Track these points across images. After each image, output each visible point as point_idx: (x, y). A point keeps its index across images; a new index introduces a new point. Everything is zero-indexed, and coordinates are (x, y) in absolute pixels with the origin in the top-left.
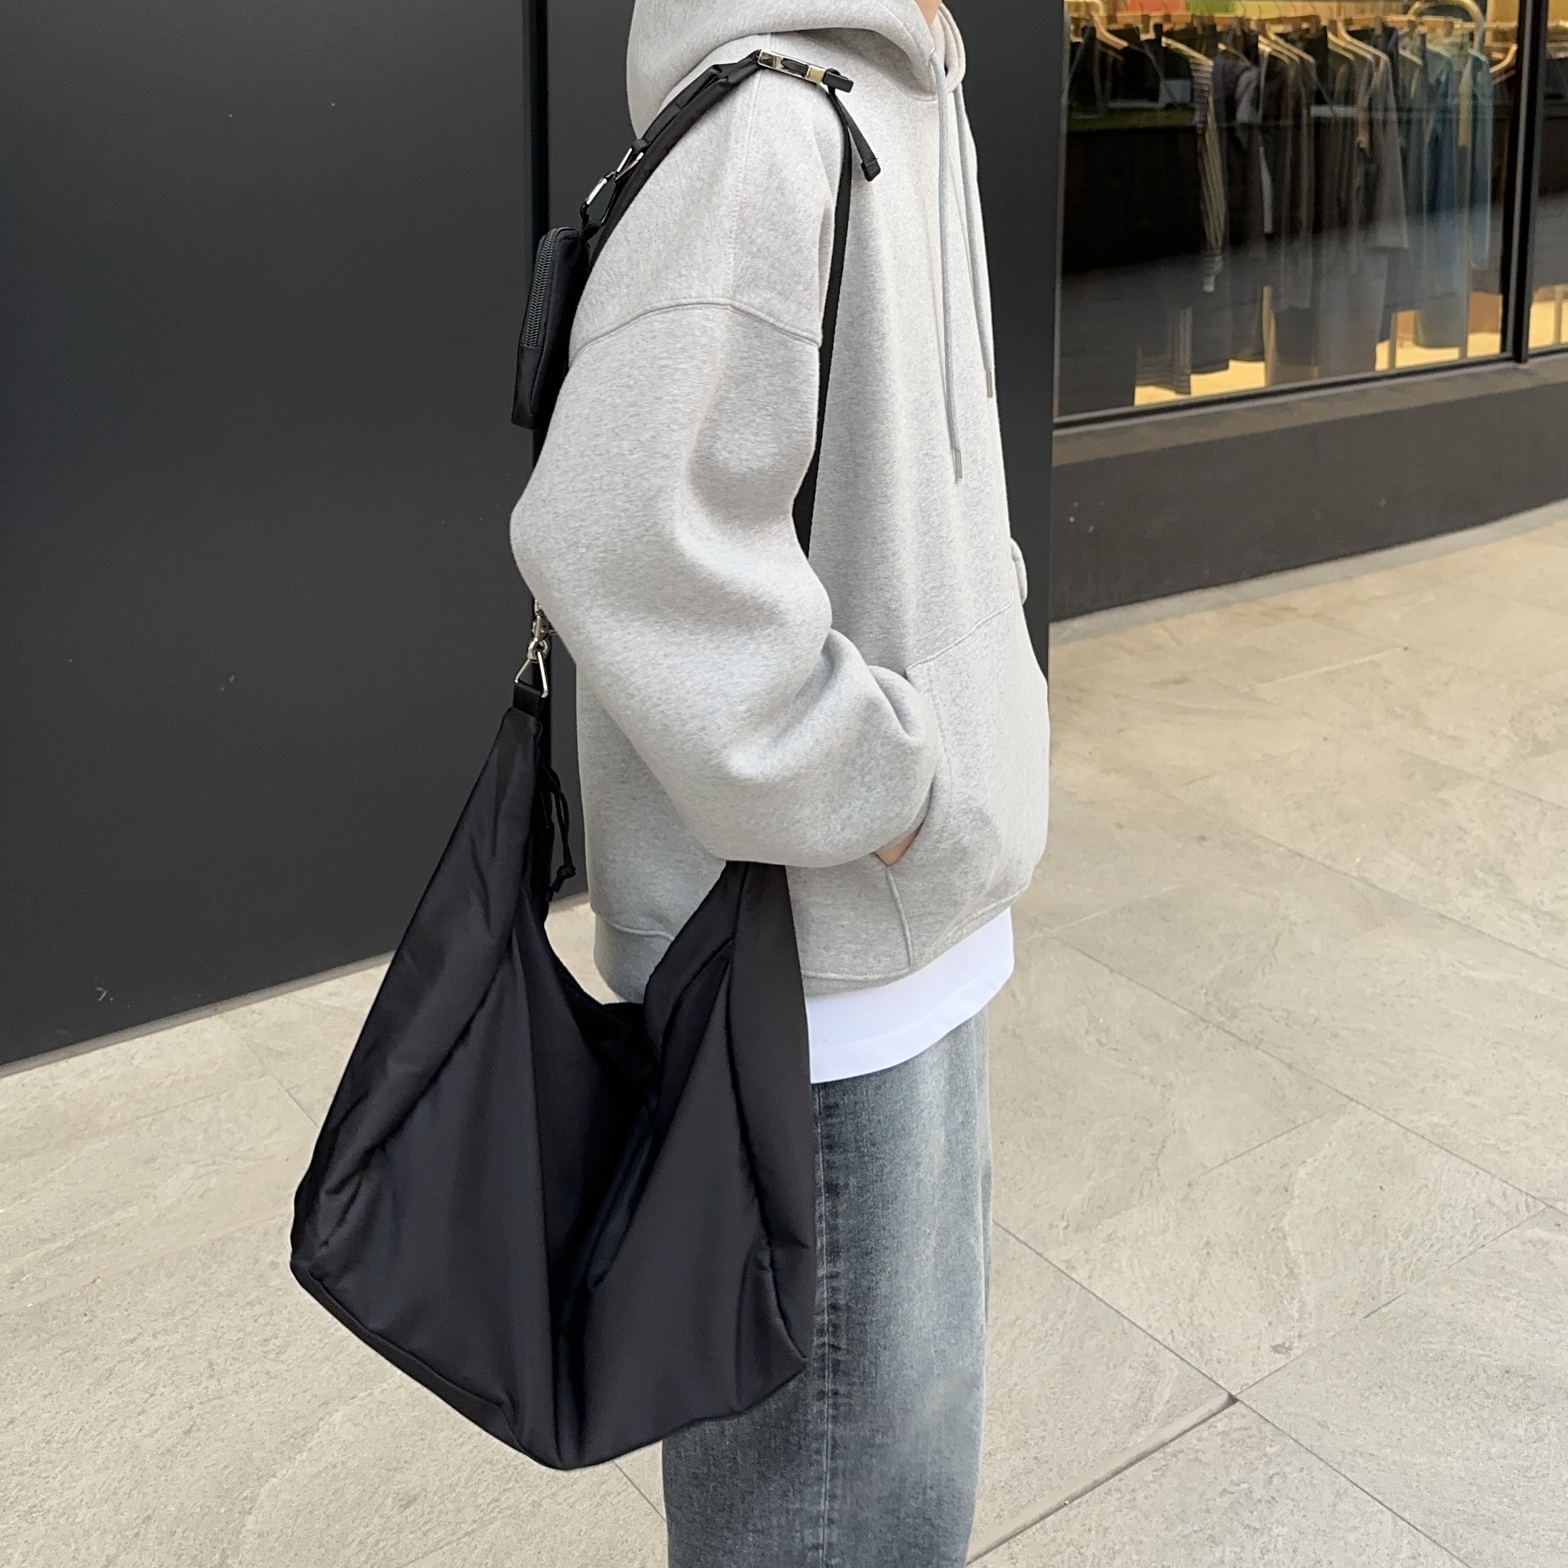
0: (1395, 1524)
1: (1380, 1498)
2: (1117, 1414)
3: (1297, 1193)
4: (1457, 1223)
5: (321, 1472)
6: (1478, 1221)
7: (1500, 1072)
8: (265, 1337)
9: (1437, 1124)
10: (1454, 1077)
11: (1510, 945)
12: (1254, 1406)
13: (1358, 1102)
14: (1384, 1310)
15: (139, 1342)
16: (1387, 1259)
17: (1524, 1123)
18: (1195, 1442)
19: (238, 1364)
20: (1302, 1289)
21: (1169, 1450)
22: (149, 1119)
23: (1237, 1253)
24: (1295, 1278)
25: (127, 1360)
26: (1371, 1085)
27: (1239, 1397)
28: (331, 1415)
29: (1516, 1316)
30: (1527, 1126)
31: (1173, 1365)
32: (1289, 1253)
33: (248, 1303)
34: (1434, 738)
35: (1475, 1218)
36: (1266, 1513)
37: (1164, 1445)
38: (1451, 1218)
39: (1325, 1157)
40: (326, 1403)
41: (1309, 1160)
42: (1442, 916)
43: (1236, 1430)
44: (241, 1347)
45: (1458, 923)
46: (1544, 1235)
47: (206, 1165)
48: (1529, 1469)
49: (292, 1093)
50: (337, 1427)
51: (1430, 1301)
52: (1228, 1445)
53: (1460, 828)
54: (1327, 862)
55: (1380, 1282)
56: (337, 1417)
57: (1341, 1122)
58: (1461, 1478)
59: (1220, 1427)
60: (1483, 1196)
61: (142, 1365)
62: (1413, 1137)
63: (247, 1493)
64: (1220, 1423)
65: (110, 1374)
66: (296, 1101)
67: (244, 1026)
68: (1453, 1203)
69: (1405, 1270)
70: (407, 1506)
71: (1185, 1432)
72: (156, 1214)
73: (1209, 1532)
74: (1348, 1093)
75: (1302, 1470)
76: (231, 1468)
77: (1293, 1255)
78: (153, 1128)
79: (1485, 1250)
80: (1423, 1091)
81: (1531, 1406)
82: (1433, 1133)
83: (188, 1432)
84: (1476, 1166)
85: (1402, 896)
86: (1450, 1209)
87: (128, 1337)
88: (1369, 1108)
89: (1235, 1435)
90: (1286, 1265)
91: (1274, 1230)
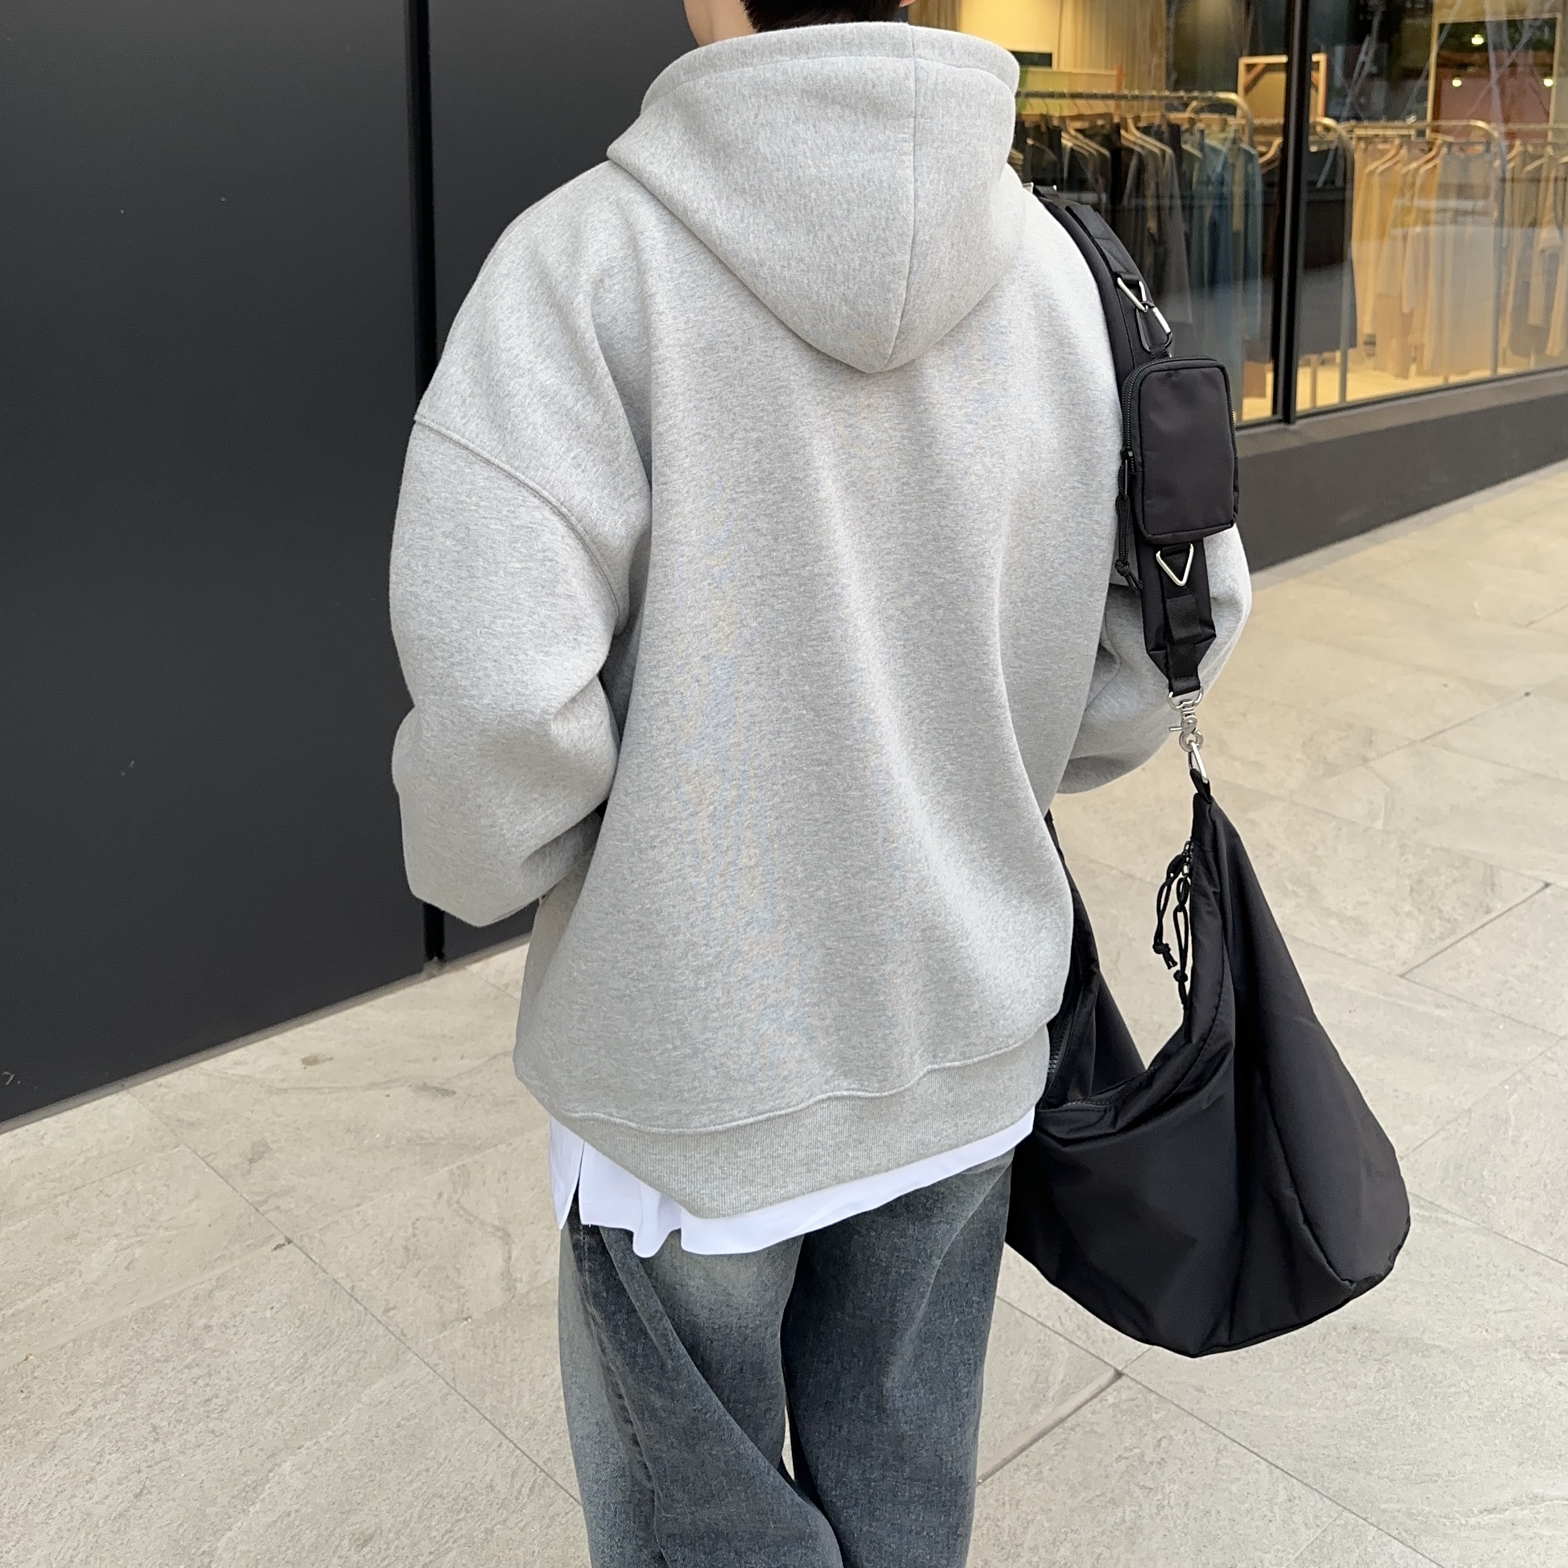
0: (1271, 1473)
1: (1256, 1450)
2: (1017, 1397)
5: (275, 1522)
8: (206, 1397)
12: (1138, 1378)
15: (79, 1414)
18: (1090, 1415)
19: (181, 1426)
21: (1068, 1424)
22: (66, 1197)
25: (69, 1431)
27: (1125, 1371)
28: (279, 1466)
31: (1063, 1348)
33: (186, 1367)
36: (1158, 1473)
37: (1062, 1420)
40: (273, 1455)
43: (1125, 1401)
44: (183, 1409)
47: (128, 1237)
48: (1381, 1411)
49: (209, 1160)
50: (287, 1478)
52: (1119, 1416)
56: (287, 1467)
58: (1324, 1427)
59: (1111, 1400)
61: (85, 1435)
63: (205, 1547)
64: (1110, 1397)
65: (53, 1447)
66: (212, 1168)
67: (153, 1100)
70: (364, 1545)
71: (1080, 1407)
72: (83, 1290)
73: (1109, 1495)
75: (1185, 1432)
76: (186, 1525)
78: (71, 1204)
81: (1375, 1357)
83: (138, 1496)
87: (68, 1409)
89: (1124, 1406)
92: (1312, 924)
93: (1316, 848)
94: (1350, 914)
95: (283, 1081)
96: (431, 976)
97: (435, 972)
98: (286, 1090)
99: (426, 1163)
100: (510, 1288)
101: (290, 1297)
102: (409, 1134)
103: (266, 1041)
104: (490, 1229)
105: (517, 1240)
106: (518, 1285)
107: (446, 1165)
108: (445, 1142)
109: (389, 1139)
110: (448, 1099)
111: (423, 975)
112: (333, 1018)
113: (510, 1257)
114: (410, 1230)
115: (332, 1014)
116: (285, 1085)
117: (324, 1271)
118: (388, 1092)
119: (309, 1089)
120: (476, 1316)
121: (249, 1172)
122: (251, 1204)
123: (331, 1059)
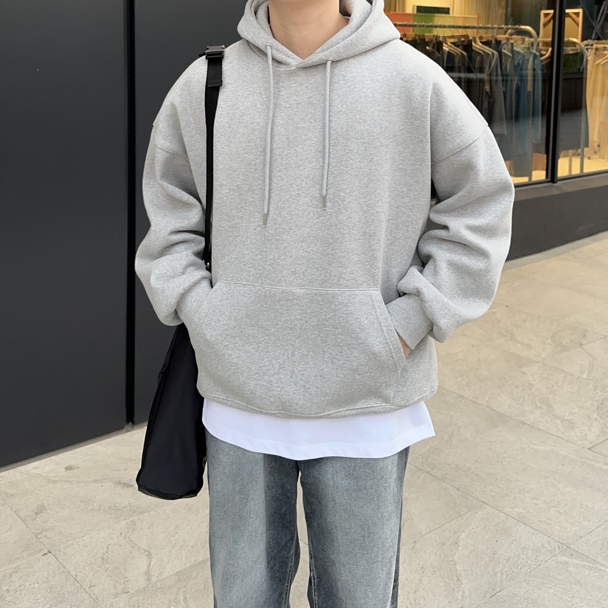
3: (460, 545)
4: (529, 556)
6: (538, 554)
7: (547, 489)
9: (521, 513)
10: (527, 492)
11: (551, 434)
13: (487, 504)
14: (498, 594)
16: (499, 572)
17: (557, 511)
20: (463, 586)
23: (435, 571)
24: (460, 582)
26: (492, 496)
29: (554, 595)
30: (559, 512)
32: (457, 570)
34: (519, 345)
35: (536, 553)
38: (527, 554)
39: (473, 529)
41: (466, 530)
42: (523, 423)
45: (529, 425)
46: (565, 559)
49: (17, 512)
51: (517, 590)
53: (530, 384)
54: (474, 400)
55: (496, 582)
57: (480, 513)
60: (540, 543)
62: (510, 518)
66: (18, 516)
68: (527, 547)
69: (507, 577)
74: (483, 500)
77: (459, 571)
79: (540, 567)
80: (515, 498)
82: (519, 516)
84: (537, 530)
85: (506, 414)
86: (526, 549)
88: (492, 507)
90: (456, 576)
91: (451, 561)
92: (547, 422)
93: (553, 386)
94: (567, 418)
95: (55, 477)
96: (128, 431)
97: (129, 429)
98: (56, 481)
99: (117, 518)
100: (148, 579)
101: (47, 578)
102: (110, 504)
103: (49, 458)
104: (142, 551)
105: (154, 557)
106: (152, 578)
107: (126, 520)
108: (126, 509)
109: (100, 506)
110: (130, 489)
111: (124, 430)
112: (81, 449)
113: (150, 565)
114: (105, 549)
115: (80, 447)
116: (56, 479)
117: (64, 567)
118: (102, 484)
119: (66, 481)
120: (132, 591)
121: (35, 519)
122: (34, 533)
123: (78, 468)
